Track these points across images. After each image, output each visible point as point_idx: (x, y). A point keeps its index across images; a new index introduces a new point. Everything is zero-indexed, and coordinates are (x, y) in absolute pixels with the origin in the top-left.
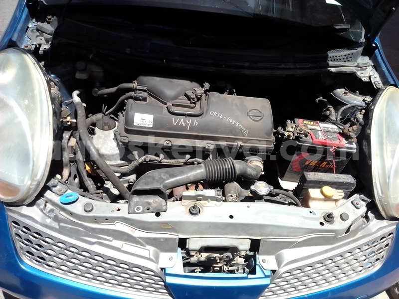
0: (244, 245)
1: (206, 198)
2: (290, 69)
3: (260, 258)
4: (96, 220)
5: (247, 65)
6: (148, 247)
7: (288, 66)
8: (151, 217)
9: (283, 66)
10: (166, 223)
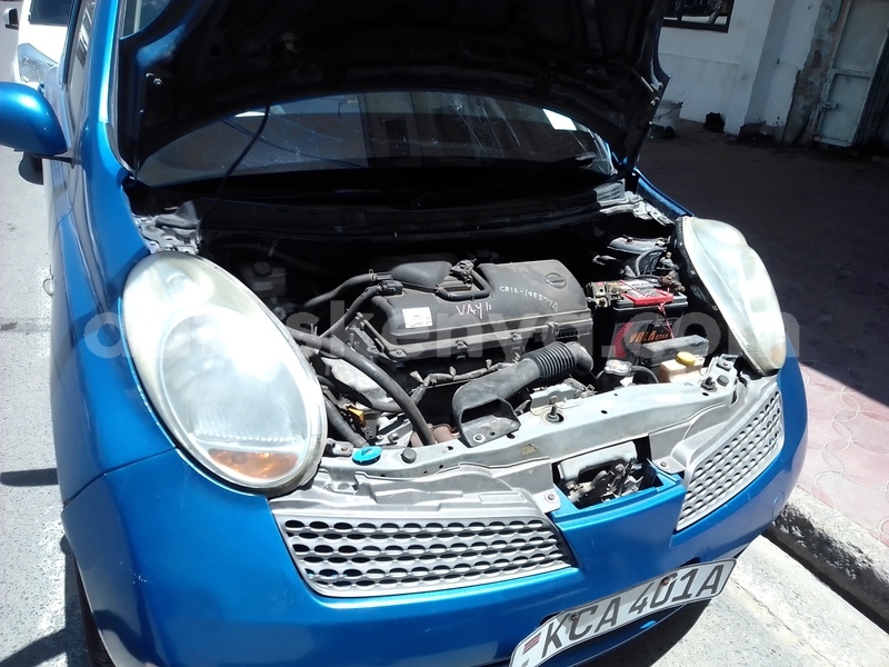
0: (630, 452)
1: (561, 396)
2: (560, 218)
3: (656, 463)
4: (425, 471)
5: (508, 220)
6: (515, 490)
7: (557, 214)
8: (503, 443)
9: (551, 215)
10: (529, 444)
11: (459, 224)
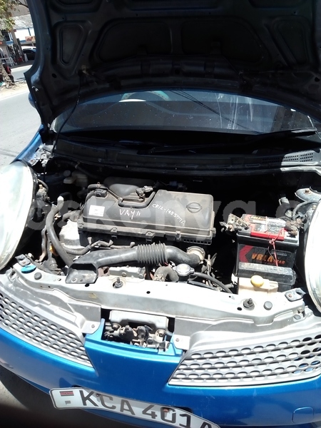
0: (162, 323)
1: (129, 274)
2: (238, 169)
3: (174, 337)
4: (41, 286)
5: (196, 167)
6: (76, 314)
7: (236, 167)
8: (82, 287)
9: (231, 167)
10: (92, 293)
11: (163, 166)
